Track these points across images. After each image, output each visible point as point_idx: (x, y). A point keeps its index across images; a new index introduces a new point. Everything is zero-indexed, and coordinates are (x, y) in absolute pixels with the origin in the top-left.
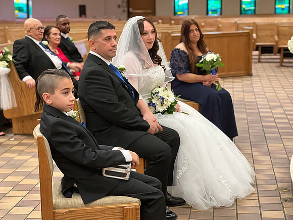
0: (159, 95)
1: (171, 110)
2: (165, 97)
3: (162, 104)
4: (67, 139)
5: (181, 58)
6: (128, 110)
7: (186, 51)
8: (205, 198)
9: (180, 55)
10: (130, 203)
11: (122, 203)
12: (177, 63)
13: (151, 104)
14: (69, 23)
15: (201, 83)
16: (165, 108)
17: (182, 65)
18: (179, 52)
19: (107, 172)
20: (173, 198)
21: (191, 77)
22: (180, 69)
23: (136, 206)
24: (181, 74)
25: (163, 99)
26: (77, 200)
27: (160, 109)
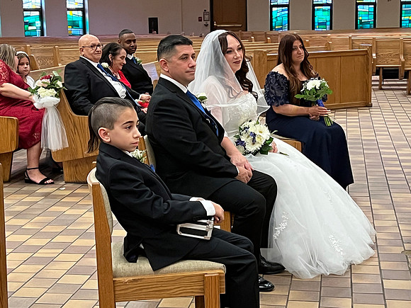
1: (265, 149)
2: (257, 133)
4: (131, 187)
5: (279, 84)
7: (285, 75)
8: (310, 263)
9: (277, 81)
10: (212, 269)
11: (201, 270)
12: (273, 91)
17: (280, 94)
18: (276, 77)
19: (183, 230)
20: (268, 263)
21: (291, 109)
22: (277, 98)
23: (219, 273)
24: (278, 106)
25: (255, 135)
27: (251, 148)
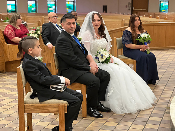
0: (101, 53)
2: (104, 54)
3: (102, 58)
4: (33, 70)
5: (128, 35)
6: (79, 60)
7: (131, 31)
9: (127, 34)
10: (62, 103)
11: (58, 103)
12: (125, 38)
13: (97, 58)
14: (77, 15)
15: (139, 49)
16: (103, 60)
17: (128, 39)
18: (127, 32)
21: (133, 46)
22: (127, 41)
23: (65, 105)
24: (127, 44)
25: (102, 55)
26: (36, 100)
27: (101, 60)
